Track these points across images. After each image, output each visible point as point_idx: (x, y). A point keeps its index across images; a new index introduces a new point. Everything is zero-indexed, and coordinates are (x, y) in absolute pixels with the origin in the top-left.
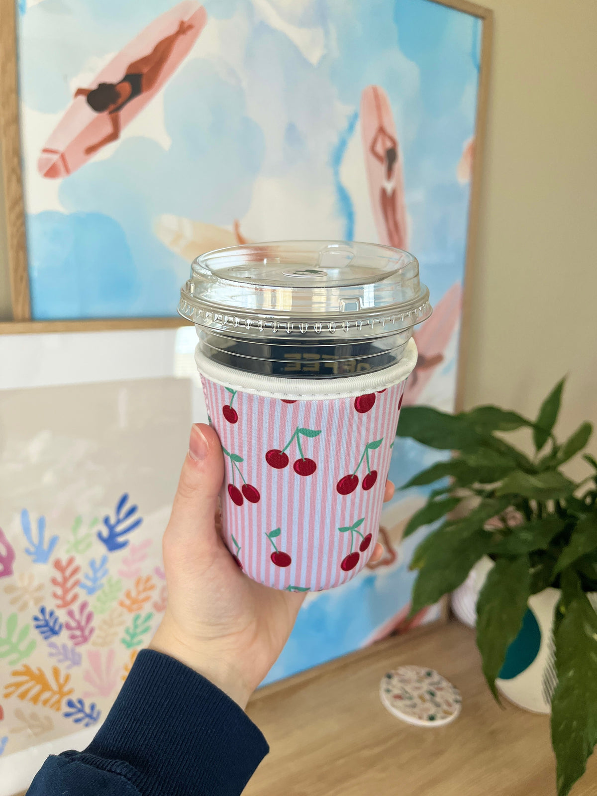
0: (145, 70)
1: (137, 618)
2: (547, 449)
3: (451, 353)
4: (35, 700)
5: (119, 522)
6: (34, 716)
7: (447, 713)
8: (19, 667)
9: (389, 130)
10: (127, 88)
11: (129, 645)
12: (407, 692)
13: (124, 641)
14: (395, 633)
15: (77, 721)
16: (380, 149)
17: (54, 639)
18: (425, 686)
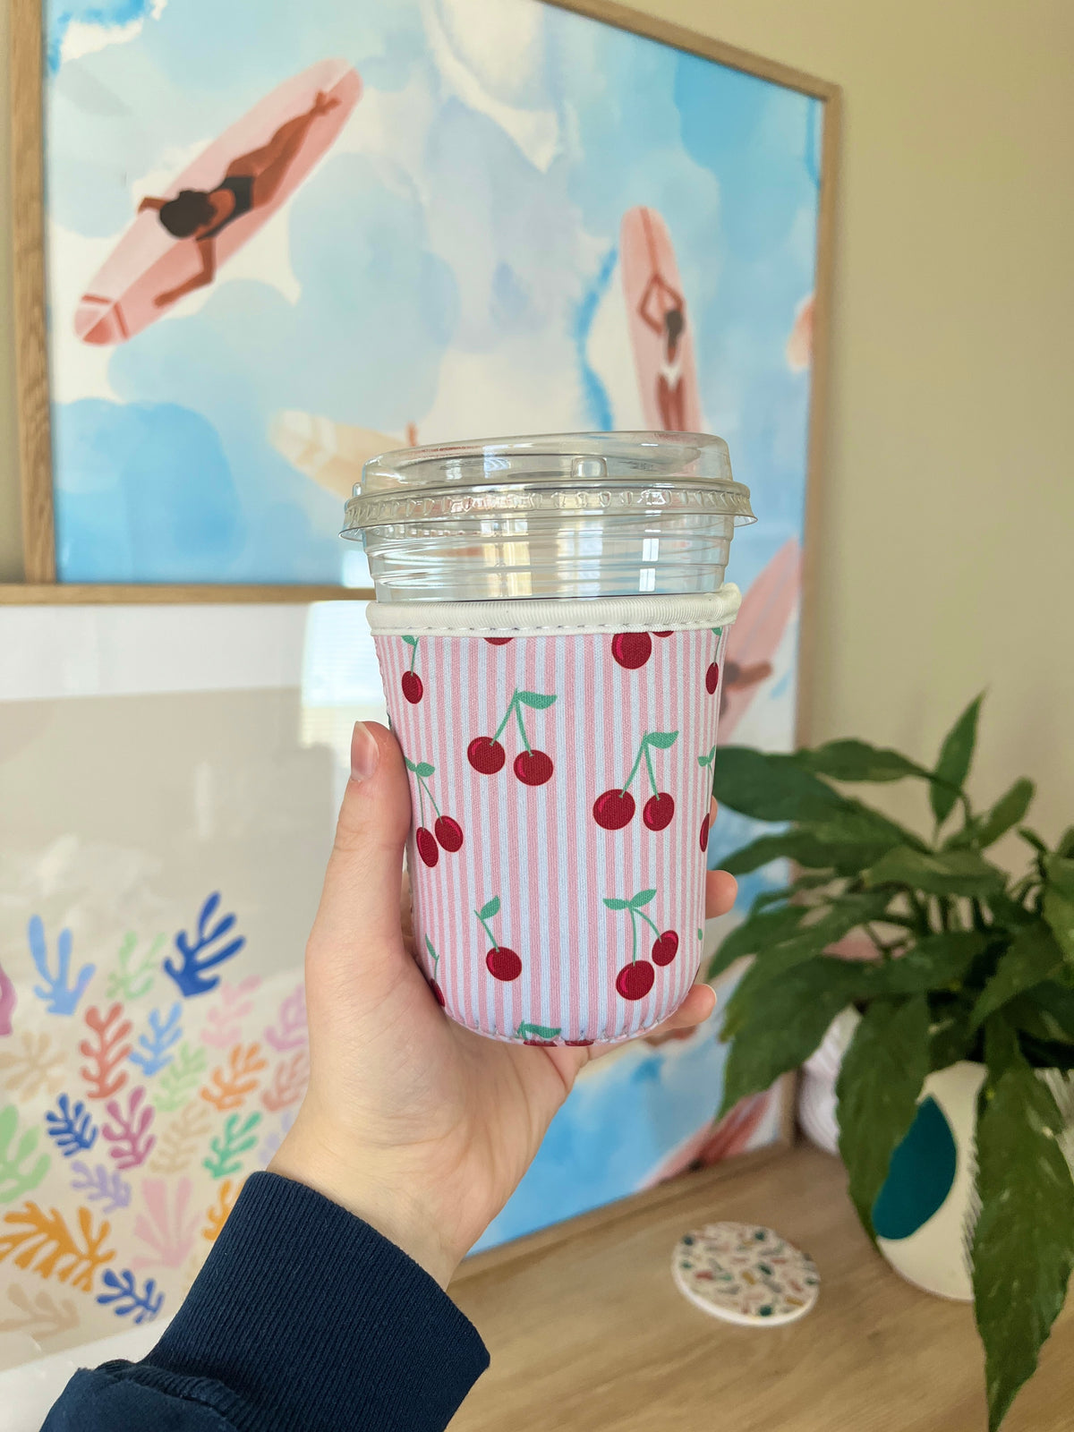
0: (258, 171)
1: (231, 1122)
2: (955, 823)
3: (784, 660)
4: (46, 1269)
5: (202, 944)
6: (44, 1300)
7: (794, 1303)
8: (18, 1206)
9: (670, 279)
10: (227, 199)
11: (217, 1172)
12: (720, 1269)
13: (207, 1164)
14: (698, 1165)
15: (121, 1312)
16: (654, 310)
17: (82, 1156)
18: (754, 1257)
